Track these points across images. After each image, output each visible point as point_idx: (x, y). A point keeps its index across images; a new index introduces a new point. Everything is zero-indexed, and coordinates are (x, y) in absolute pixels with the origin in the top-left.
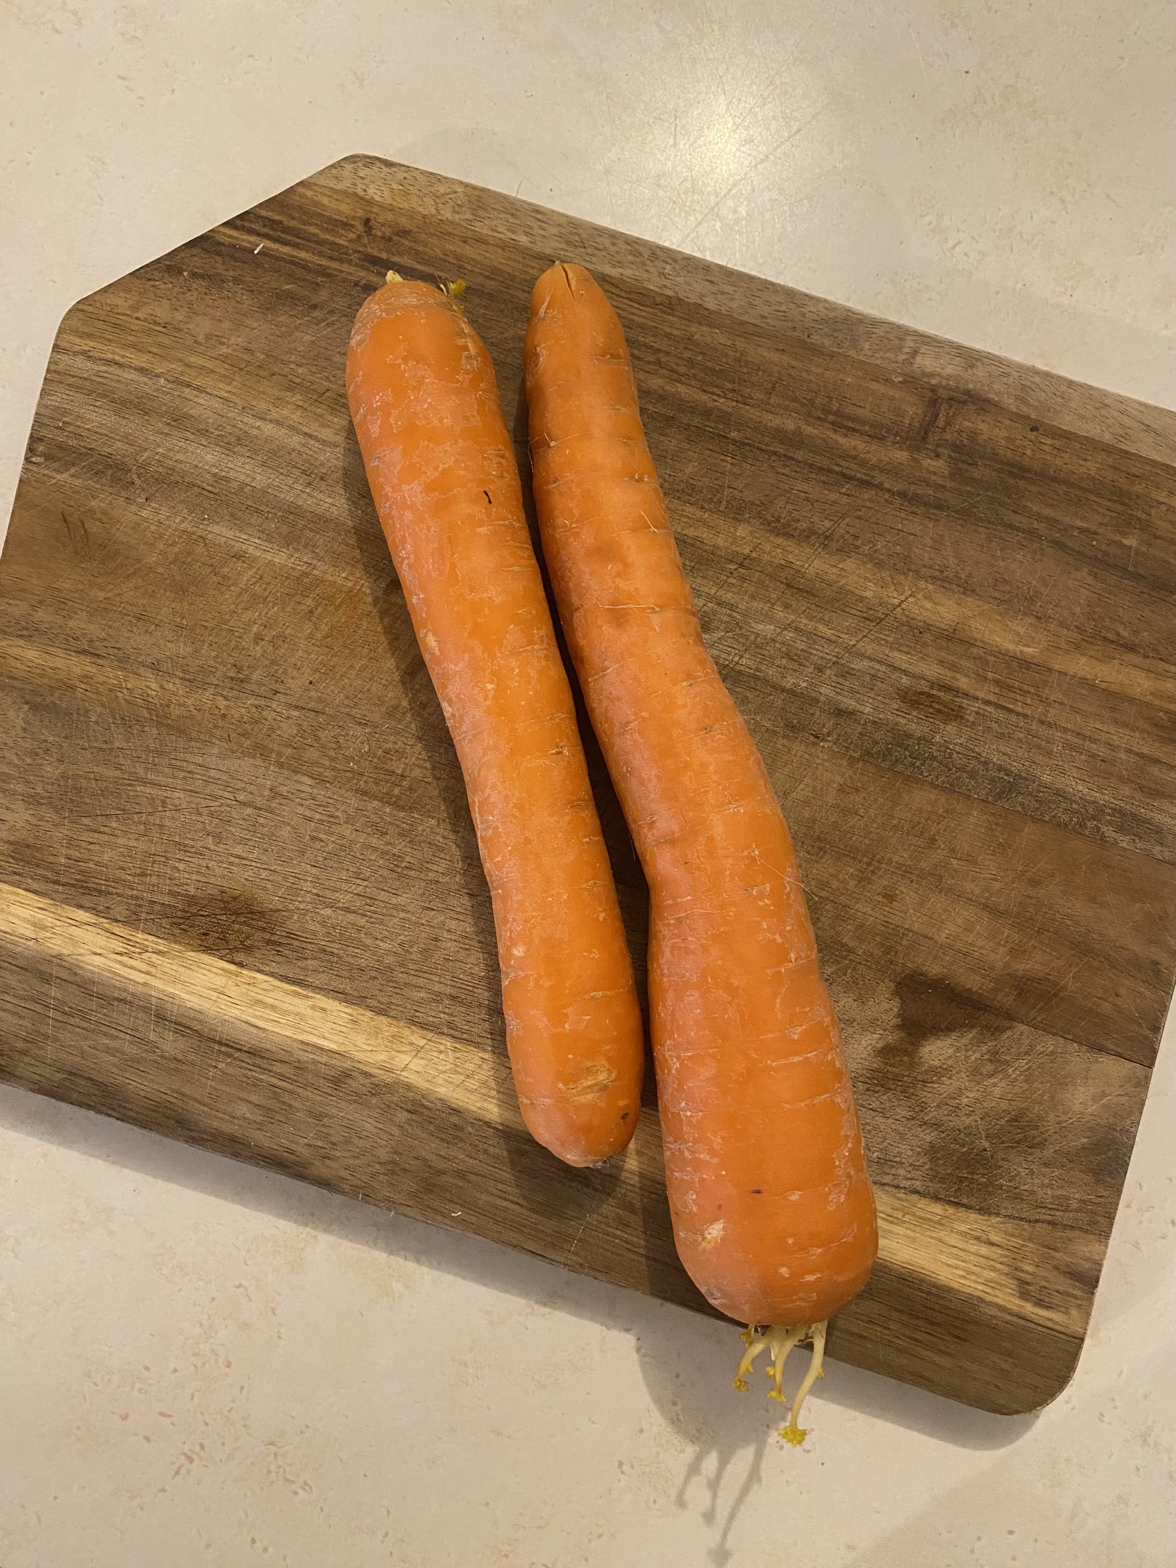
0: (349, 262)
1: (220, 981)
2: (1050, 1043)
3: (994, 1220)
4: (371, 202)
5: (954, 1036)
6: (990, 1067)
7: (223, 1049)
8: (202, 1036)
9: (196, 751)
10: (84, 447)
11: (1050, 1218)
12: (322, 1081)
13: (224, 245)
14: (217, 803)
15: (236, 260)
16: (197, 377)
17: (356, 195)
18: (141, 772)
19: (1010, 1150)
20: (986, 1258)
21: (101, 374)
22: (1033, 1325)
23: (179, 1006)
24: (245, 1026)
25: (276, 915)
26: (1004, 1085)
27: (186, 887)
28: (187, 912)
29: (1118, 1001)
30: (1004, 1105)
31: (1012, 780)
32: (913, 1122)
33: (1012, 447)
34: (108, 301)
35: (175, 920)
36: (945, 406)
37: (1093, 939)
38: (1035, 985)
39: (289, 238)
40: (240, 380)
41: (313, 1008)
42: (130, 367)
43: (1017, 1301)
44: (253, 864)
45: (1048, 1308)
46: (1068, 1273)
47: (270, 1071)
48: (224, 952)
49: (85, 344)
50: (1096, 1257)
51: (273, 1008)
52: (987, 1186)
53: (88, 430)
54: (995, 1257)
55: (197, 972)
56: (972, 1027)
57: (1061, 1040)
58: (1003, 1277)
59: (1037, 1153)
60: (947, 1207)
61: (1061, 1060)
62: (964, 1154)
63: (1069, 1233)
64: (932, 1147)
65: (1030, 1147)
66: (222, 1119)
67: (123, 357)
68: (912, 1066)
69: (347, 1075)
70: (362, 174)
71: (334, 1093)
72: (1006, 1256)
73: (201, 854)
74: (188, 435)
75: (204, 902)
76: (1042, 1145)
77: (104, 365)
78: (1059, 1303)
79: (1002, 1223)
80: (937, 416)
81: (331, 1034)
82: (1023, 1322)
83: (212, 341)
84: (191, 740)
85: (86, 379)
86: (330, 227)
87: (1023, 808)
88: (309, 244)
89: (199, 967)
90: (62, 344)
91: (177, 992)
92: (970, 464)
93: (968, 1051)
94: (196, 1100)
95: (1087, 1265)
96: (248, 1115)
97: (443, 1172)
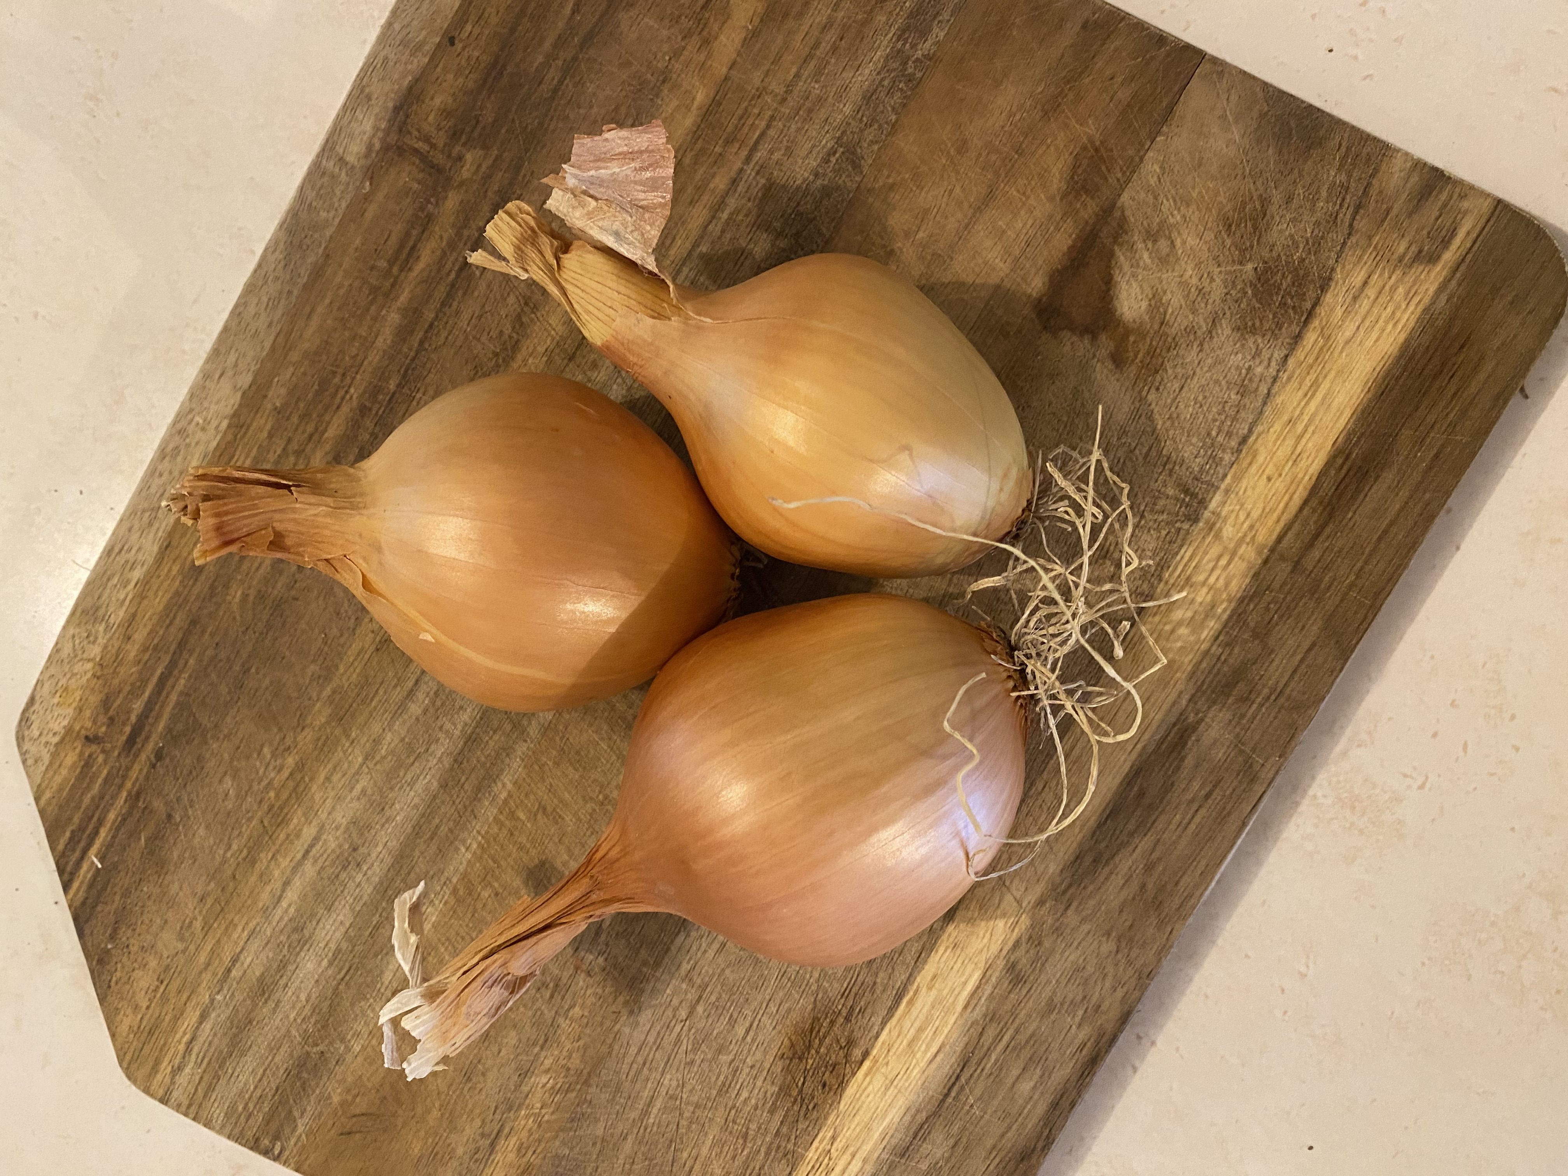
0: (128, 769)
1: (878, 1082)
2: (1151, 167)
3: (1338, 275)
4: (69, 730)
5: (1117, 277)
6: (1163, 244)
7: (953, 1094)
8: (935, 1114)
9: (622, 1051)
10: (274, 1096)
11: (1351, 209)
12: (1012, 996)
13: (87, 898)
14: (685, 1041)
15: (104, 889)
16: (221, 959)
17: (56, 745)
18: (634, 1115)
19: (1263, 240)
20: (1380, 293)
21: (199, 1060)
22: (1470, 256)
23: (896, 1130)
24: (934, 1066)
25: (819, 1005)
26: (1186, 232)
27: (769, 1095)
28: (796, 1100)
29: (1119, 79)
30: (1209, 236)
31: (842, 150)
32: (1206, 346)
33: (467, 72)
34: (124, 1034)
35: (802, 1113)
36: (407, 140)
37: (1042, 92)
38: (1080, 171)
39: (91, 827)
40: (232, 915)
41: (930, 988)
42: (197, 1028)
43: (1438, 267)
44: (759, 1016)
45: (1453, 233)
46: (1419, 201)
47: (989, 1049)
48: (848, 1070)
49: (165, 1068)
50: (1409, 165)
51: (921, 1030)
52: (1298, 275)
53: (256, 1087)
54: (1381, 283)
55: (863, 1102)
56: (1112, 254)
57: (1150, 154)
58: (1406, 279)
59: (1273, 209)
60: (1311, 327)
61: (1173, 158)
62: (1255, 295)
63: (1374, 192)
64: (1239, 329)
65: (1265, 215)
66: (1030, 1111)
67: (185, 1033)
68: (1142, 334)
69: (1011, 967)
70: (36, 733)
71: (1028, 986)
72: (1384, 268)
73: (736, 1071)
74: (282, 982)
75: (790, 1077)
76: (1265, 202)
77: (190, 1055)
78: (1451, 220)
79: (1344, 267)
80: (416, 151)
81: (963, 974)
82: (1463, 267)
83: (187, 934)
84: (610, 1053)
85: (201, 1078)
86: (88, 780)
87: (877, 142)
88: (102, 806)
89: (858, 1099)
90: (161, 1092)
91: (881, 1129)
92: (478, 122)
93: (1138, 266)
94: (1003, 1136)
95: (1415, 178)
96: (1032, 1084)
97: (1143, 886)
